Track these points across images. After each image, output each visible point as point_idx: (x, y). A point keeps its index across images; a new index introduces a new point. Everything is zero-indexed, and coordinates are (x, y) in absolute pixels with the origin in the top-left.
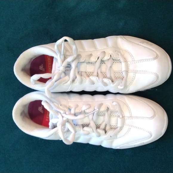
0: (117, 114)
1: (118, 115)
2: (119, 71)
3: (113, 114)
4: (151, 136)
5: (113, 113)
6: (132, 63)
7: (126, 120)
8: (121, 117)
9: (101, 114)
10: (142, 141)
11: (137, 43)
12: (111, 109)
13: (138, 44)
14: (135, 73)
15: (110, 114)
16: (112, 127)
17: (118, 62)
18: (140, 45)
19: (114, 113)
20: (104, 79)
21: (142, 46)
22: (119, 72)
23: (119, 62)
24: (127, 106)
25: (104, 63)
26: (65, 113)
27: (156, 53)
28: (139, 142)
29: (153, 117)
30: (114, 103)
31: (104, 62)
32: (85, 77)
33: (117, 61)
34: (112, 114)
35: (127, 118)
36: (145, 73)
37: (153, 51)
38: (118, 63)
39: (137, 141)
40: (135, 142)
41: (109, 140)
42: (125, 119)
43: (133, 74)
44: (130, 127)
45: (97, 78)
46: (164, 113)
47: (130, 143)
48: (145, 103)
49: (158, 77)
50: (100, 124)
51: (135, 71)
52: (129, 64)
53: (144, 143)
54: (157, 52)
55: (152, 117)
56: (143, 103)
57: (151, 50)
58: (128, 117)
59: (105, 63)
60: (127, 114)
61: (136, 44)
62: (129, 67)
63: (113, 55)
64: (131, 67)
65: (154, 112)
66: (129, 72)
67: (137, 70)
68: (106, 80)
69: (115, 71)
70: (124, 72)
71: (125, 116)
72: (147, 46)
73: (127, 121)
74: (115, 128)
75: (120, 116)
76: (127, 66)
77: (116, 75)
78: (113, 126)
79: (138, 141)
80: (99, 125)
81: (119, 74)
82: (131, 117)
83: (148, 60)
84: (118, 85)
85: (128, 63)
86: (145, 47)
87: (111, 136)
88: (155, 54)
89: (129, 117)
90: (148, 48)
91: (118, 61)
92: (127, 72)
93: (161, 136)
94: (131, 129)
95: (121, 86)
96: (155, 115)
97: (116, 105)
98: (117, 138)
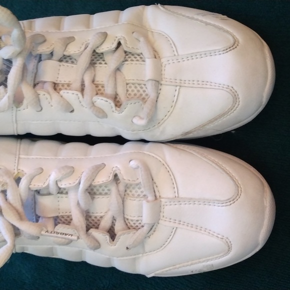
0: (142, 192)
1: (144, 193)
2: (138, 82)
3: (131, 191)
4: (229, 249)
5: (131, 189)
6: (171, 62)
7: (166, 207)
8: (150, 198)
9: (103, 190)
10: (208, 260)
11: (190, 16)
12: (124, 177)
13: (192, 18)
14: (178, 87)
15: (126, 191)
16: (132, 223)
17: (137, 60)
18: (197, 20)
19: (134, 188)
20: (95, 98)
21: (201, 21)
22: (139, 84)
23: (140, 60)
24: (169, 171)
25: (103, 63)
27: (233, 37)
28: (200, 262)
29: (232, 201)
30: (133, 164)
31: (104, 61)
32: (49, 93)
33: (136, 58)
34: (128, 191)
35: (166, 200)
36: (204, 86)
37: (227, 32)
38: (137, 62)
39: (194, 262)
40: (190, 263)
41: (125, 258)
42: (163, 203)
43: (174, 88)
44: (176, 225)
45: (80, 95)
46: (264, 189)
47: (178, 266)
48: (213, 164)
49: (235, 97)
50: (101, 217)
51: (178, 81)
52: (163, 65)
53: (212, 265)
54: (235, 34)
55: (229, 200)
56: (211, 163)
57: (220, 29)
58: (168, 198)
59: (106, 63)
60: (166, 192)
62: (163, 72)
63: (126, 40)
64: (169, 72)
65: (237, 186)
67: (183, 79)
68: (100, 101)
69: (128, 82)
70: (150, 83)
71: (162, 196)
72: (212, 22)
73: (168, 210)
74: (140, 226)
75: (148, 197)
76: (159, 69)
77: (130, 90)
78: (132, 220)
79: (197, 261)
80: (98, 218)
81: (139, 88)
82: (177, 199)
85: (162, 60)
86: (207, 24)
87: (127, 248)
88: (231, 38)
89: (173, 199)
90: (214, 26)
91: (138, 58)
92: (158, 83)
93: (257, 250)
94: (178, 230)
95: (141, 118)
96: (238, 195)
97: (138, 167)
98: (144, 252)
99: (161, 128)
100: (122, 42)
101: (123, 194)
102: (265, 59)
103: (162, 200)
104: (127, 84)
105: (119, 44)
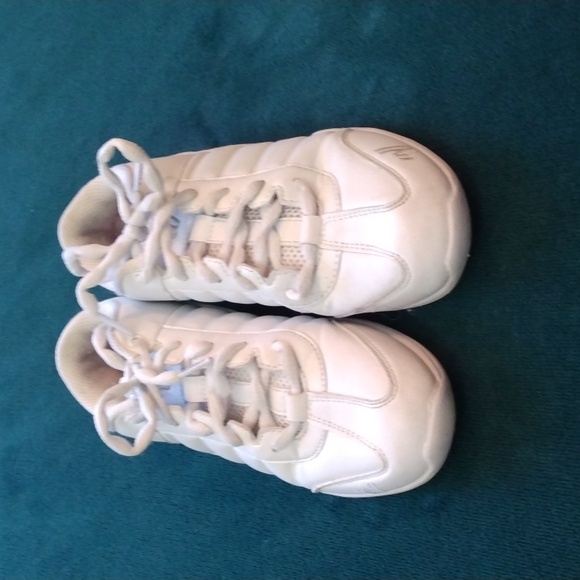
2: (295, 244)
3: (276, 380)
4: (385, 466)
5: (276, 377)
6: (332, 219)
7: (312, 403)
8: (295, 390)
11: (367, 154)
12: (264, 362)
13: (367, 157)
14: (339, 253)
17: (292, 216)
18: (372, 160)
19: (278, 376)
21: (376, 162)
22: (296, 247)
23: (295, 215)
25: (257, 217)
26: (138, 363)
29: (384, 401)
30: (277, 346)
31: (257, 215)
33: (296, 212)
34: (273, 380)
35: (314, 395)
36: (370, 252)
37: (399, 179)
38: (292, 218)
42: (309, 399)
43: (334, 253)
44: (326, 428)
51: (339, 245)
52: (324, 223)
55: (379, 401)
57: (394, 174)
58: (316, 392)
60: (313, 383)
61: (364, 156)
62: (323, 233)
63: (283, 191)
64: (329, 233)
66: (322, 246)
67: (345, 242)
69: (283, 244)
70: (304, 247)
71: (310, 388)
72: (388, 164)
73: (316, 406)
75: (291, 389)
76: (317, 231)
77: (285, 254)
80: (240, 408)
81: (295, 252)
82: (325, 393)
83: (374, 209)
84: (287, 289)
85: (323, 217)
86: (382, 166)
87: (274, 451)
89: (320, 393)
90: (388, 169)
91: (293, 212)
92: (315, 247)
94: (329, 434)
95: (295, 291)
96: (391, 395)
97: (280, 351)
98: (297, 458)
99: (326, 303)
100: (279, 194)
101: (266, 382)
102: (445, 216)
103: (309, 393)
104: (282, 247)
105: (275, 197)
